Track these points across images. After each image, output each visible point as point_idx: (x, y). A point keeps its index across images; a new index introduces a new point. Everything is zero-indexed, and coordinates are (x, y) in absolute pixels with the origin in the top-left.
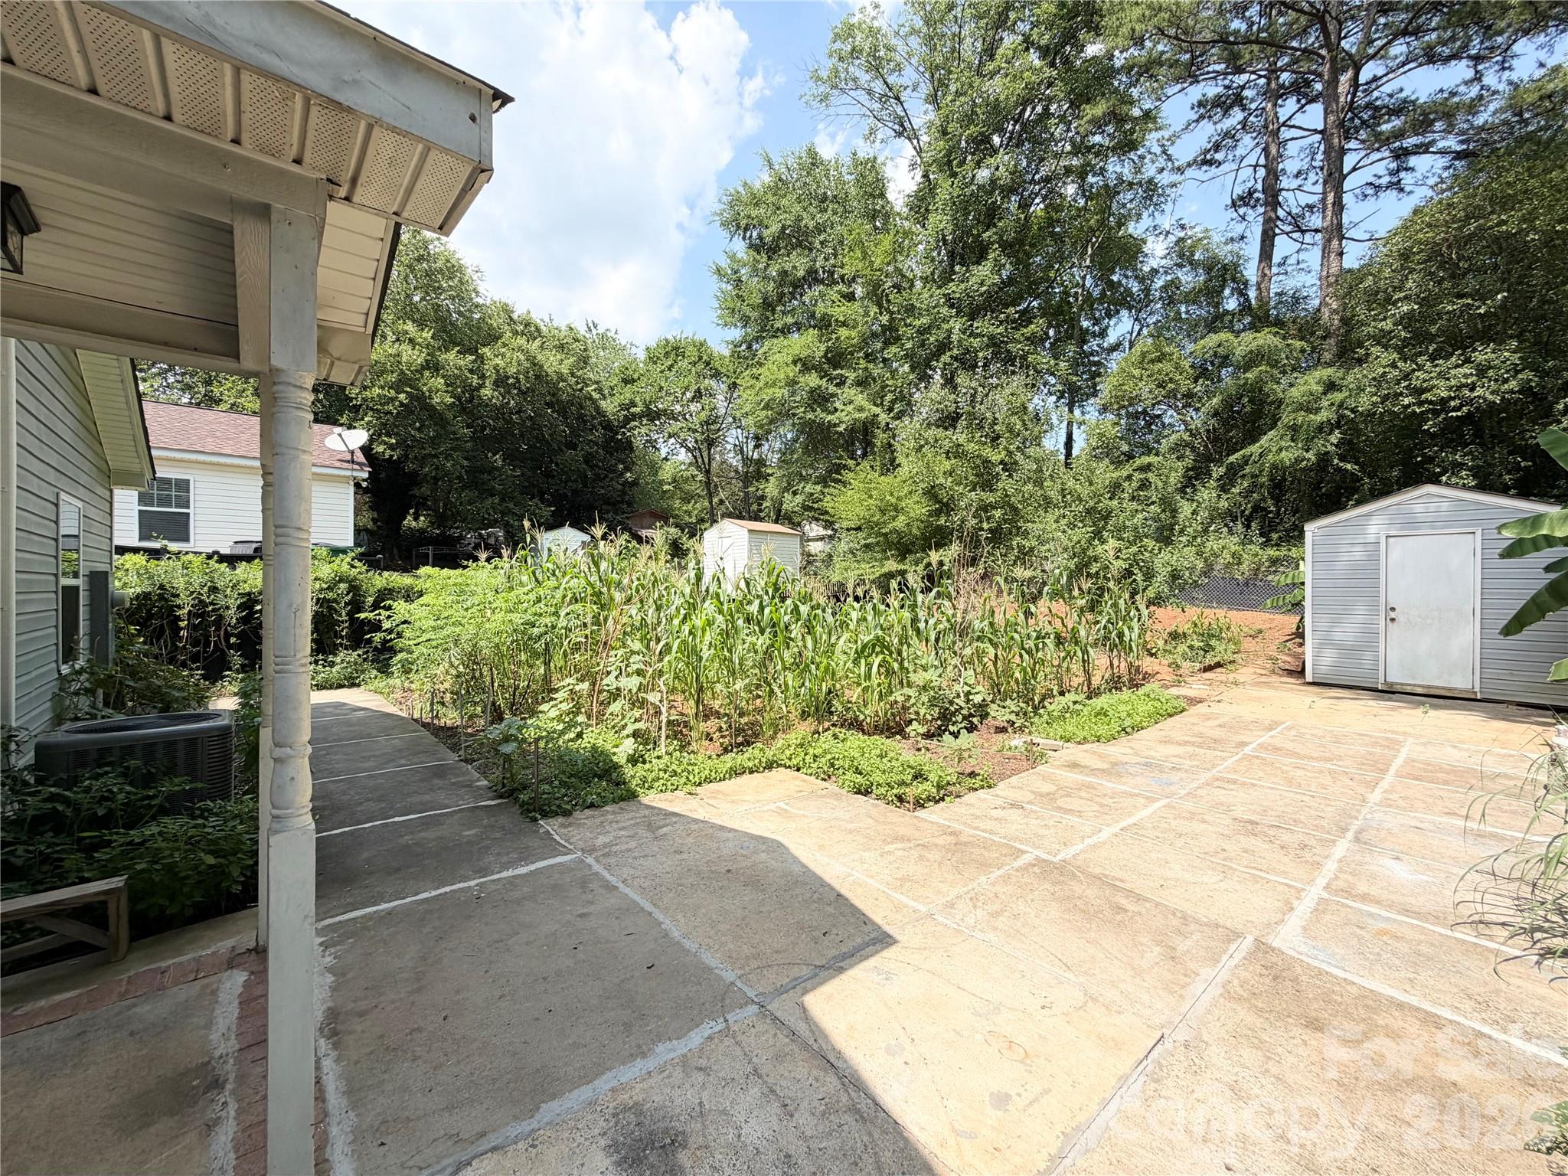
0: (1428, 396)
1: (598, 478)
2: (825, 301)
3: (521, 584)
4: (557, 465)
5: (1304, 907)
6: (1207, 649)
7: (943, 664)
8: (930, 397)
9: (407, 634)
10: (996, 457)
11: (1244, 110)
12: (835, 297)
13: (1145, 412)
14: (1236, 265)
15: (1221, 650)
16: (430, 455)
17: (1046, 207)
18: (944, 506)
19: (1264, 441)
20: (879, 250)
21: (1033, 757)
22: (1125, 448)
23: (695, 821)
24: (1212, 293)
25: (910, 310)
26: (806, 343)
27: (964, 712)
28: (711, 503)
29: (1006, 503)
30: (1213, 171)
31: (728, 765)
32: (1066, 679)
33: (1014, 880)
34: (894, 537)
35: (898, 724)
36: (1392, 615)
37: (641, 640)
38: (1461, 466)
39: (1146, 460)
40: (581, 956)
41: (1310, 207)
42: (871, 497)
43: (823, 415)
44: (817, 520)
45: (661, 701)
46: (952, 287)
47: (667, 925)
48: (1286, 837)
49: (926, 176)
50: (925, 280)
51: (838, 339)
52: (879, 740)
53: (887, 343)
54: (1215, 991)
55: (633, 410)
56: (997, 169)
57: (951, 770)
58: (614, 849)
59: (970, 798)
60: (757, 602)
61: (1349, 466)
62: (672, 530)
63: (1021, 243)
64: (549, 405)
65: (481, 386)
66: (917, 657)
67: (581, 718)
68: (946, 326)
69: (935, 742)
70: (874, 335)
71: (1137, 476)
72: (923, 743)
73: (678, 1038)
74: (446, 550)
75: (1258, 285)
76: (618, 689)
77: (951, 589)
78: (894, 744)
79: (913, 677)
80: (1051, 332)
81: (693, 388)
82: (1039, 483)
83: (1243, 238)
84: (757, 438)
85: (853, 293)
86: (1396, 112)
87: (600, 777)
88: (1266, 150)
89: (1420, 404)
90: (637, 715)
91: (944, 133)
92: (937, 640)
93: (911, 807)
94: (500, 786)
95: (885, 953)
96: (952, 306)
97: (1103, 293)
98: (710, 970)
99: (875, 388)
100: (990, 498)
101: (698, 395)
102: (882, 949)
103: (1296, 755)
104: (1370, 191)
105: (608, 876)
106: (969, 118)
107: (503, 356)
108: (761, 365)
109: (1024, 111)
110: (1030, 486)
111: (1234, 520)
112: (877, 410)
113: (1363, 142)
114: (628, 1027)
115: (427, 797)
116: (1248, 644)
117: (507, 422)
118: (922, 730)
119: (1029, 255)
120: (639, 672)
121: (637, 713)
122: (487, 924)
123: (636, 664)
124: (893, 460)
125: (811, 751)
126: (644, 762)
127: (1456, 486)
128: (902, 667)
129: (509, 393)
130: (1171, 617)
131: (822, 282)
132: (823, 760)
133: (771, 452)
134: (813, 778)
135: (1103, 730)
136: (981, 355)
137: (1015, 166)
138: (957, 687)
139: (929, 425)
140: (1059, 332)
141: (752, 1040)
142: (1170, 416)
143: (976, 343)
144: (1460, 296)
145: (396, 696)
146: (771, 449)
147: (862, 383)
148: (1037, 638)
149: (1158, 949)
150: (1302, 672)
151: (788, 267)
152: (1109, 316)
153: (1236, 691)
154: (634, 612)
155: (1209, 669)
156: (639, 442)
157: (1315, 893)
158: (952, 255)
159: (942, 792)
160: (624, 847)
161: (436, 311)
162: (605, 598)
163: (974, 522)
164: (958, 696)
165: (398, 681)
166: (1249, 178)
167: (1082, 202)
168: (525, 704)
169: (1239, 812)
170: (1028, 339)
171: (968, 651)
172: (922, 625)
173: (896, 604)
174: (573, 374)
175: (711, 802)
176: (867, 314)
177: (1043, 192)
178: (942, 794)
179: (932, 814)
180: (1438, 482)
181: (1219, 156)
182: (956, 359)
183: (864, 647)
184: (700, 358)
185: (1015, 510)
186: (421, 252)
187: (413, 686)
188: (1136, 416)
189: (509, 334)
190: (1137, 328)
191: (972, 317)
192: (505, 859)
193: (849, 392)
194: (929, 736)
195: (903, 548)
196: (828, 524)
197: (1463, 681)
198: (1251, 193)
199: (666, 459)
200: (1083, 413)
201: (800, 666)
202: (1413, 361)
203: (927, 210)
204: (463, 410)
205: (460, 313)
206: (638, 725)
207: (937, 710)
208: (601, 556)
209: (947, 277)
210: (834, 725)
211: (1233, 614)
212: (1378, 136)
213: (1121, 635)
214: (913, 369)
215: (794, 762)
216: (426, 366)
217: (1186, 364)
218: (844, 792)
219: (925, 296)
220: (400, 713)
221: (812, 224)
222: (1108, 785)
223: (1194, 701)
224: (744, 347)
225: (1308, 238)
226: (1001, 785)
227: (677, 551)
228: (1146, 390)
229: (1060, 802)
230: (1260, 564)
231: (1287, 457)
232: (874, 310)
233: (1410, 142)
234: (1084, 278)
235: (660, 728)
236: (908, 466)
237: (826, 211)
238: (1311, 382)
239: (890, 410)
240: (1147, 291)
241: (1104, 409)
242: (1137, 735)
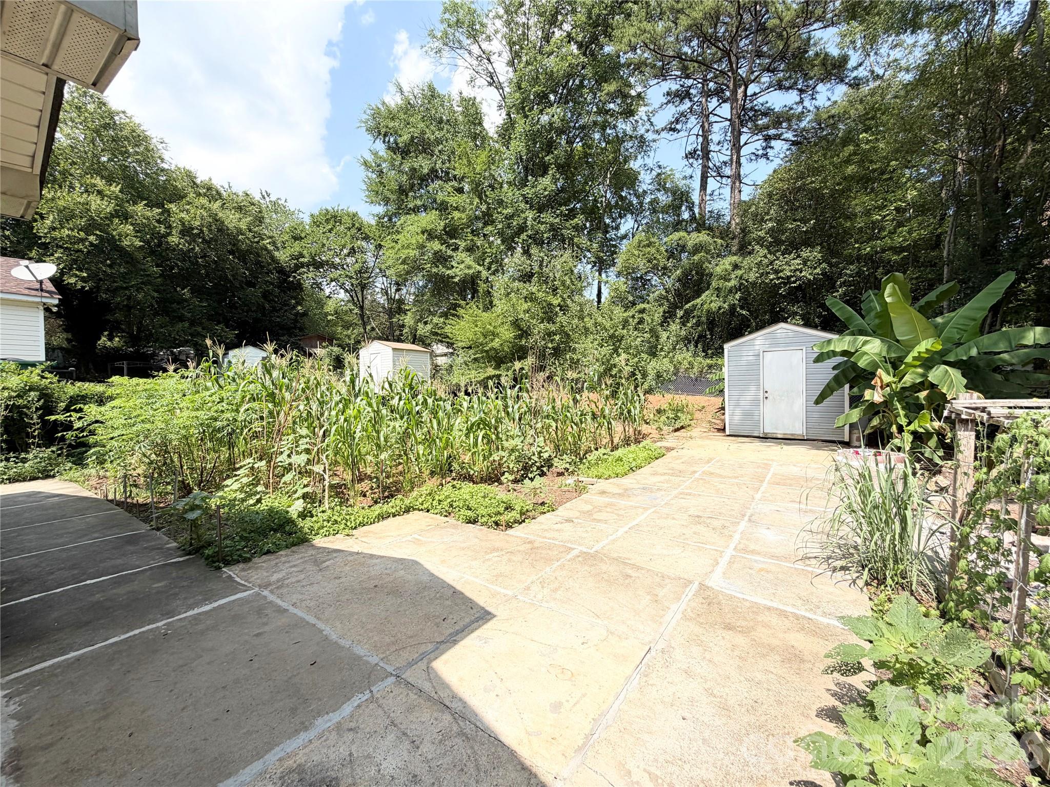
0: (781, 274)
1: (274, 309)
2: (442, 191)
3: (207, 389)
4: (239, 298)
5: (724, 561)
6: (677, 418)
7: (524, 435)
8: (515, 261)
9: (100, 431)
10: (556, 301)
11: (691, 101)
12: (450, 190)
13: (641, 277)
14: (688, 193)
15: (684, 419)
16: (122, 288)
17: (583, 145)
18: (524, 332)
19: (703, 296)
20: (479, 161)
21: (580, 489)
22: (631, 298)
23: (352, 554)
24: (675, 208)
25: (501, 202)
26: (429, 219)
27: (538, 464)
28: (365, 329)
29: (562, 331)
30: (675, 135)
31: (377, 513)
32: (599, 441)
33: (567, 567)
34: (492, 353)
35: (496, 475)
36: (766, 395)
37: (308, 428)
38: (796, 313)
39: (642, 306)
40: (256, 665)
41: (725, 163)
42: (476, 326)
43: (444, 270)
44: (442, 342)
45: (324, 471)
46: (526, 190)
47: (327, 630)
48: (716, 523)
49: (508, 114)
50: (509, 183)
51: (453, 218)
52: (483, 486)
53: (486, 224)
54: (679, 616)
55: (302, 260)
56: (553, 116)
57: (529, 502)
58: (286, 582)
59: (542, 518)
60: (397, 398)
61: (744, 312)
62: (336, 349)
63: (569, 166)
64: (231, 252)
65: (169, 234)
66: (508, 431)
67: (260, 488)
68: (523, 215)
69: (520, 485)
70: (477, 218)
71: (637, 316)
72: (511, 486)
73: (334, 711)
74: (139, 364)
75: (700, 204)
76: (290, 464)
77: (528, 386)
78: (493, 489)
79: (506, 444)
80: (588, 225)
81: (349, 246)
82: (581, 318)
83: (691, 177)
84: (397, 284)
85: (462, 188)
86: (765, 114)
87: (275, 531)
88: (702, 126)
89: (778, 278)
90: (305, 482)
91: (520, 88)
92: (520, 419)
93: (504, 528)
94: (187, 547)
95: (485, 626)
96: (527, 203)
97: (617, 202)
98: (359, 658)
99: (478, 254)
100: (553, 328)
101: (353, 252)
102: (483, 624)
103: (721, 476)
104: (754, 158)
105: (279, 602)
106: (535, 80)
107: (188, 211)
108: (398, 232)
109: (568, 81)
110: (576, 320)
111: (690, 342)
112: (481, 268)
113: (749, 129)
114: (294, 711)
115: (119, 562)
116: (698, 415)
117: (193, 264)
118: (511, 478)
119: (574, 175)
120: (308, 451)
121: (305, 481)
122: (173, 654)
123: (303, 444)
124: (491, 302)
125: (437, 498)
126: (312, 516)
127: (794, 324)
128: (498, 437)
129: (195, 241)
130: (658, 400)
131: (441, 178)
132: (445, 503)
133: (408, 294)
134: (438, 516)
135: (619, 470)
136: (545, 235)
137: (564, 116)
138: (533, 449)
139: (514, 280)
140: (591, 225)
141: (390, 701)
142: (655, 280)
143: (542, 228)
144: (795, 220)
145: (91, 483)
146: (408, 293)
147: (470, 250)
148: (581, 415)
149: (648, 597)
150: (724, 430)
151: (416, 165)
152: (621, 217)
153: (691, 442)
154: (301, 407)
155: (677, 430)
156: (307, 284)
157: (730, 552)
158: (526, 169)
159: (523, 517)
160: (294, 580)
161: (124, 170)
162: (278, 397)
163: (543, 343)
164: (534, 454)
165: (93, 471)
166: (694, 143)
167: (604, 145)
168: (211, 483)
169: (692, 511)
170: (574, 227)
171: (539, 425)
172: (510, 410)
173: (493, 396)
174: (250, 231)
175: (363, 539)
176: (471, 203)
177: (581, 135)
178: (524, 517)
179: (518, 531)
180: (787, 322)
181: (679, 127)
182: (530, 237)
183: (472, 425)
184: (354, 225)
185: (568, 335)
186: (107, 121)
187: (108, 474)
188: (637, 279)
189: (192, 195)
190: (636, 226)
191: (540, 210)
192: (191, 601)
193: (461, 255)
194: (516, 481)
195: (499, 360)
196: (450, 345)
197: (798, 429)
198: (695, 151)
199: (329, 297)
200: (607, 277)
201: (429, 441)
202: (775, 255)
203: (510, 138)
204: (152, 252)
205: (147, 175)
206: (306, 490)
207: (521, 464)
208: (273, 366)
209: (524, 183)
210: (454, 479)
211: (690, 397)
212: (756, 126)
213: (629, 412)
214: (503, 242)
215: (425, 506)
216: (115, 214)
217: (663, 249)
218: (459, 523)
219: (509, 194)
220: (95, 496)
221: (432, 137)
222: (623, 503)
223: (669, 449)
224: (386, 219)
225: (724, 180)
226: (560, 509)
227: (338, 364)
228: (642, 264)
229: (595, 516)
230: (703, 368)
231: (714, 306)
232: (477, 200)
233: (772, 132)
234: (606, 192)
235: (324, 491)
236: (501, 306)
237: (442, 129)
238: (726, 263)
239: (489, 269)
240: (641, 204)
241: (619, 274)
242: (638, 472)
